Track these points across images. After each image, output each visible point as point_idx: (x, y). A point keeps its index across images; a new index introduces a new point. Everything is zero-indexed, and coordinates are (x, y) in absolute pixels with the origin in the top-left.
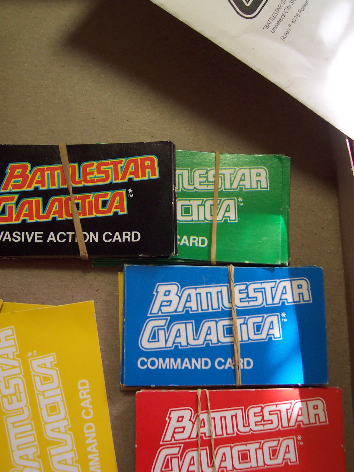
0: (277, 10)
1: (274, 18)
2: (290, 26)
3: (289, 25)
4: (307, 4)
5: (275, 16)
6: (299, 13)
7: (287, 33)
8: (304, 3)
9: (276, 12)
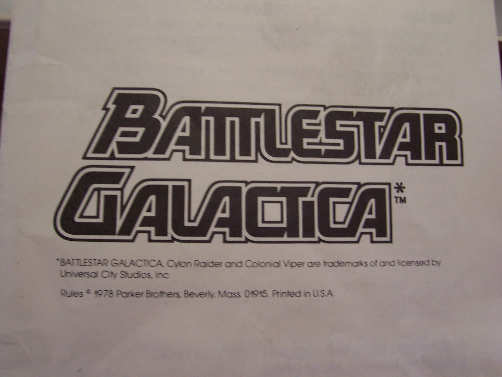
0: (97, 261)
1: (82, 264)
2: (88, 292)
3: (89, 290)
4: (138, 296)
5: (86, 264)
6: (115, 293)
7: (75, 294)
8: (135, 291)
9: (93, 262)
